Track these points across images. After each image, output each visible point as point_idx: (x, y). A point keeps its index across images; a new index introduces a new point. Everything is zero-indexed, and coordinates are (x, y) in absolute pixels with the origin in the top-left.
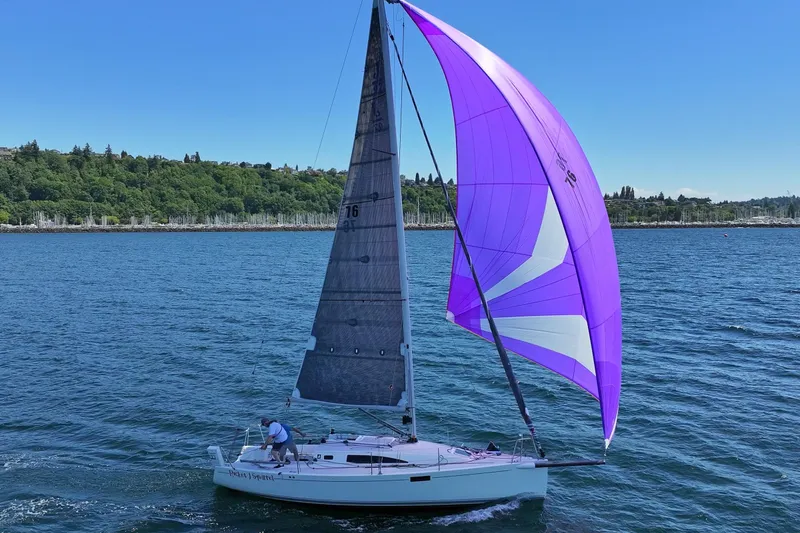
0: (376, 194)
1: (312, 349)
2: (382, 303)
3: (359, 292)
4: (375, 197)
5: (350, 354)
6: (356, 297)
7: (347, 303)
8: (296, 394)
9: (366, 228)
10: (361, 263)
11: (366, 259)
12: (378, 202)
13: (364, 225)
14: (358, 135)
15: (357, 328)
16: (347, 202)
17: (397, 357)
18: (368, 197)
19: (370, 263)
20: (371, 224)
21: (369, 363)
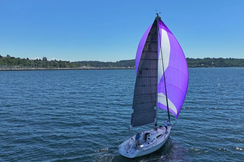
0: (147, 68)
1: (133, 113)
2: (149, 97)
3: (143, 95)
4: (147, 69)
5: (142, 112)
6: (142, 96)
7: (140, 98)
8: (131, 126)
9: (144, 77)
10: (143, 87)
11: (144, 86)
12: (148, 71)
13: (143, 76)
14: (143, 51)
15: (143, 104)
16: (139, 70)
17: (153, 110)
18: (145, 69)
19: (145, 87)
20: (145, 76)
21: (147, 113)
